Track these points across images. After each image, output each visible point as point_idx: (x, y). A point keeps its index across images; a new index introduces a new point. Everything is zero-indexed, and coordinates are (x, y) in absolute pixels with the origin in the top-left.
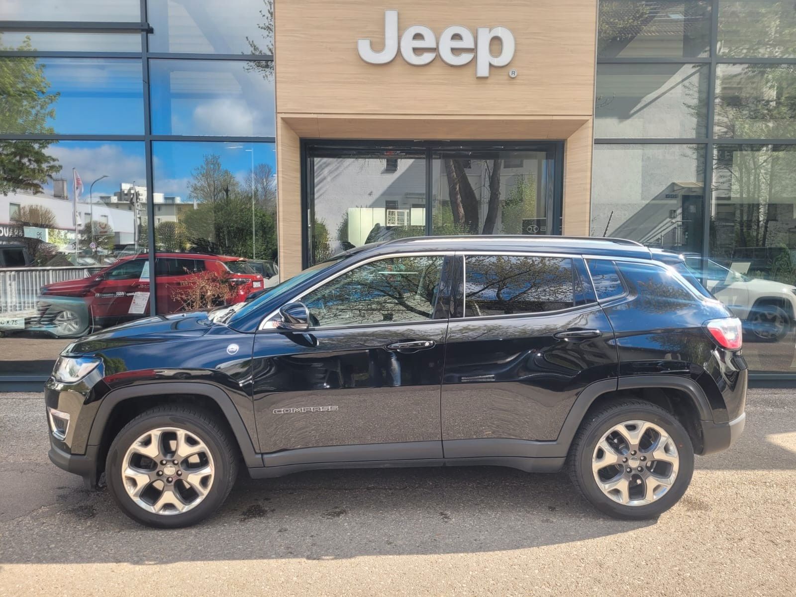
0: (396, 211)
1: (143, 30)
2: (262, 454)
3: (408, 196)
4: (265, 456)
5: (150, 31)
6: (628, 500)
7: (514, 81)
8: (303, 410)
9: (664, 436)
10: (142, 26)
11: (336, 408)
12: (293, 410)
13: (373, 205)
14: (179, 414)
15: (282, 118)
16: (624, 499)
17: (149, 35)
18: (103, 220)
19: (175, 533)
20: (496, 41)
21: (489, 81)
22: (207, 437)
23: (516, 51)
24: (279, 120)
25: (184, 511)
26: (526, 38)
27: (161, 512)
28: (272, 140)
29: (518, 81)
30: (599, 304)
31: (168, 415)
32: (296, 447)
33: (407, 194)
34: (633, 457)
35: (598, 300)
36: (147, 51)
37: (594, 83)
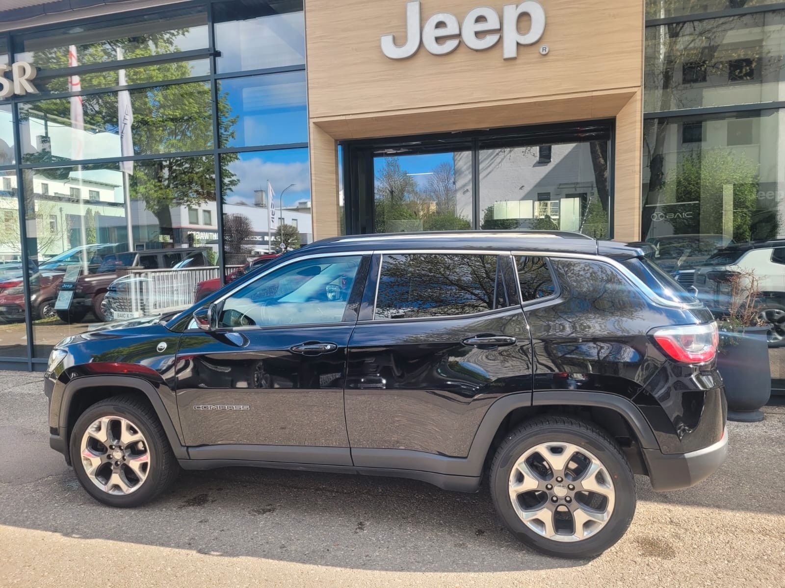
0: (549, 202)
1: (211, 55)
2: (188, 447)
3: (561, 187)
4: (190, 450)
5: (217, 54)
6: (553, 533)
7: (547, 58)
8: (219, 407)
9: (595, 464)
10: (209, 51)
11: (246, 407)
12: (210, 407)
13: (525, 198)
14: (121, 404)
15: (314, 123)
16: (548, 532)
17: (217, 58)
18: (294, 224)
19: (119, 512)
20: (524, 16)
21: (518, 61)
22: (142, 427)
23: (546, 25)
24: (312, 125)
25: (128, 493)
26: (558, 9)
27: (111, 492)
28: (305, 146)
29: (551, 58)
30: (522, 307)
31: (112, 405)
32: (216, 443)
33: (560, 184)
34: (559, 484)
35: (523, 303)
36: (215, 73)
37: (642, 49)
